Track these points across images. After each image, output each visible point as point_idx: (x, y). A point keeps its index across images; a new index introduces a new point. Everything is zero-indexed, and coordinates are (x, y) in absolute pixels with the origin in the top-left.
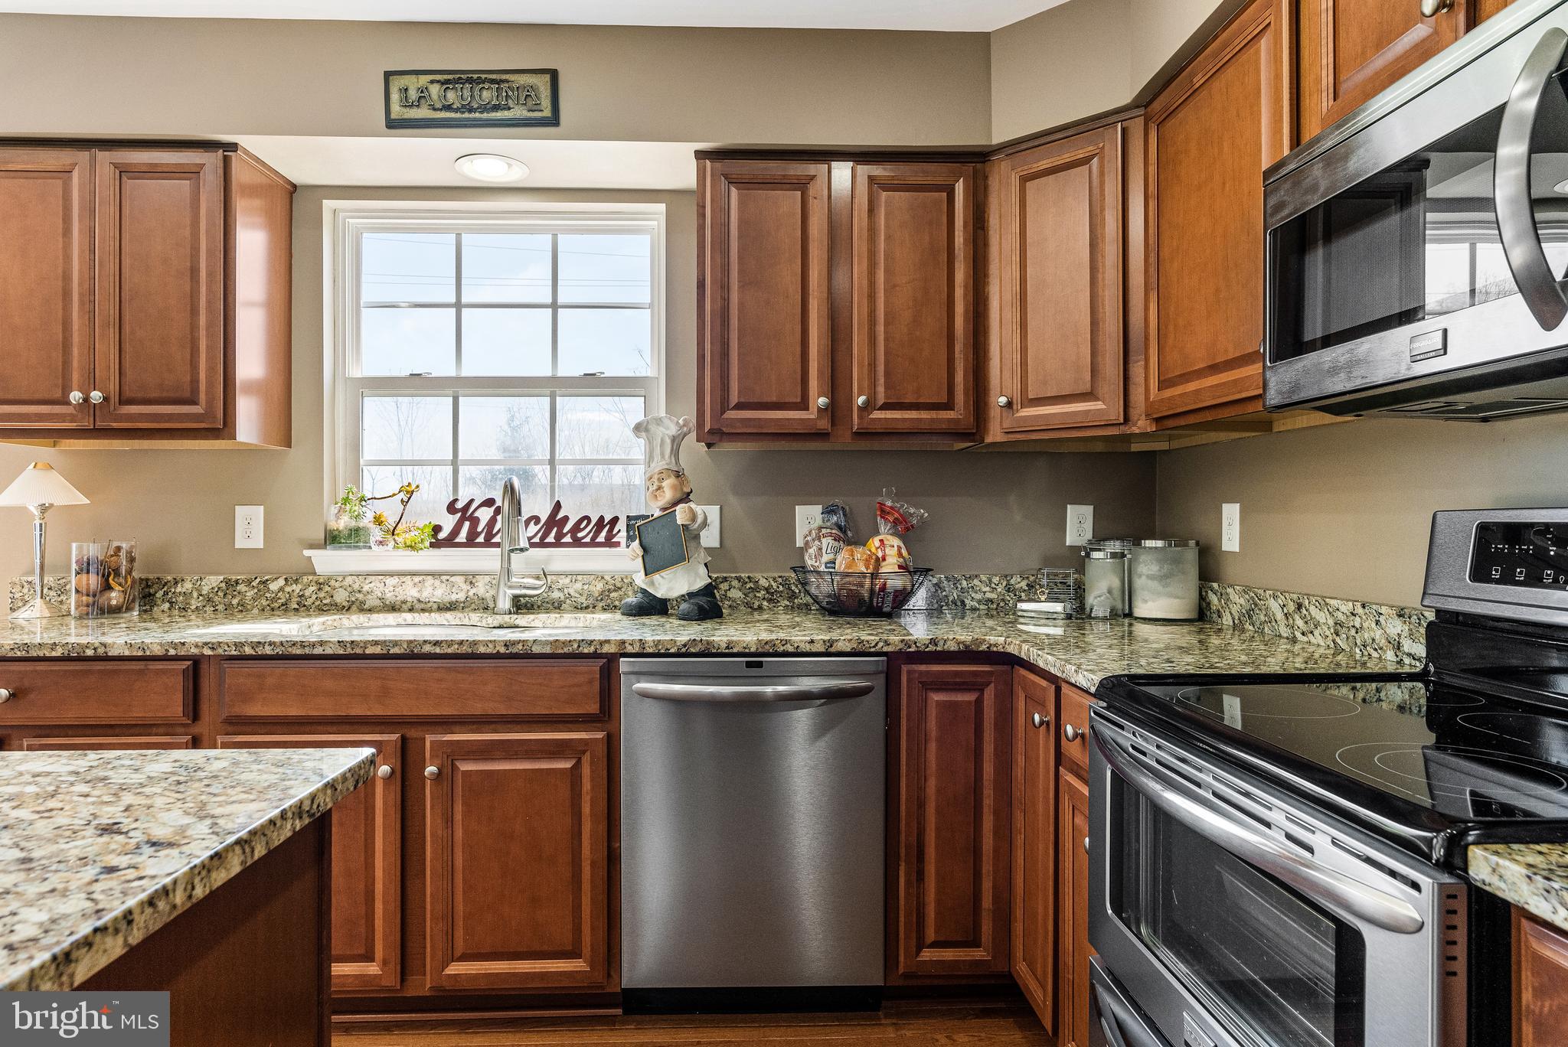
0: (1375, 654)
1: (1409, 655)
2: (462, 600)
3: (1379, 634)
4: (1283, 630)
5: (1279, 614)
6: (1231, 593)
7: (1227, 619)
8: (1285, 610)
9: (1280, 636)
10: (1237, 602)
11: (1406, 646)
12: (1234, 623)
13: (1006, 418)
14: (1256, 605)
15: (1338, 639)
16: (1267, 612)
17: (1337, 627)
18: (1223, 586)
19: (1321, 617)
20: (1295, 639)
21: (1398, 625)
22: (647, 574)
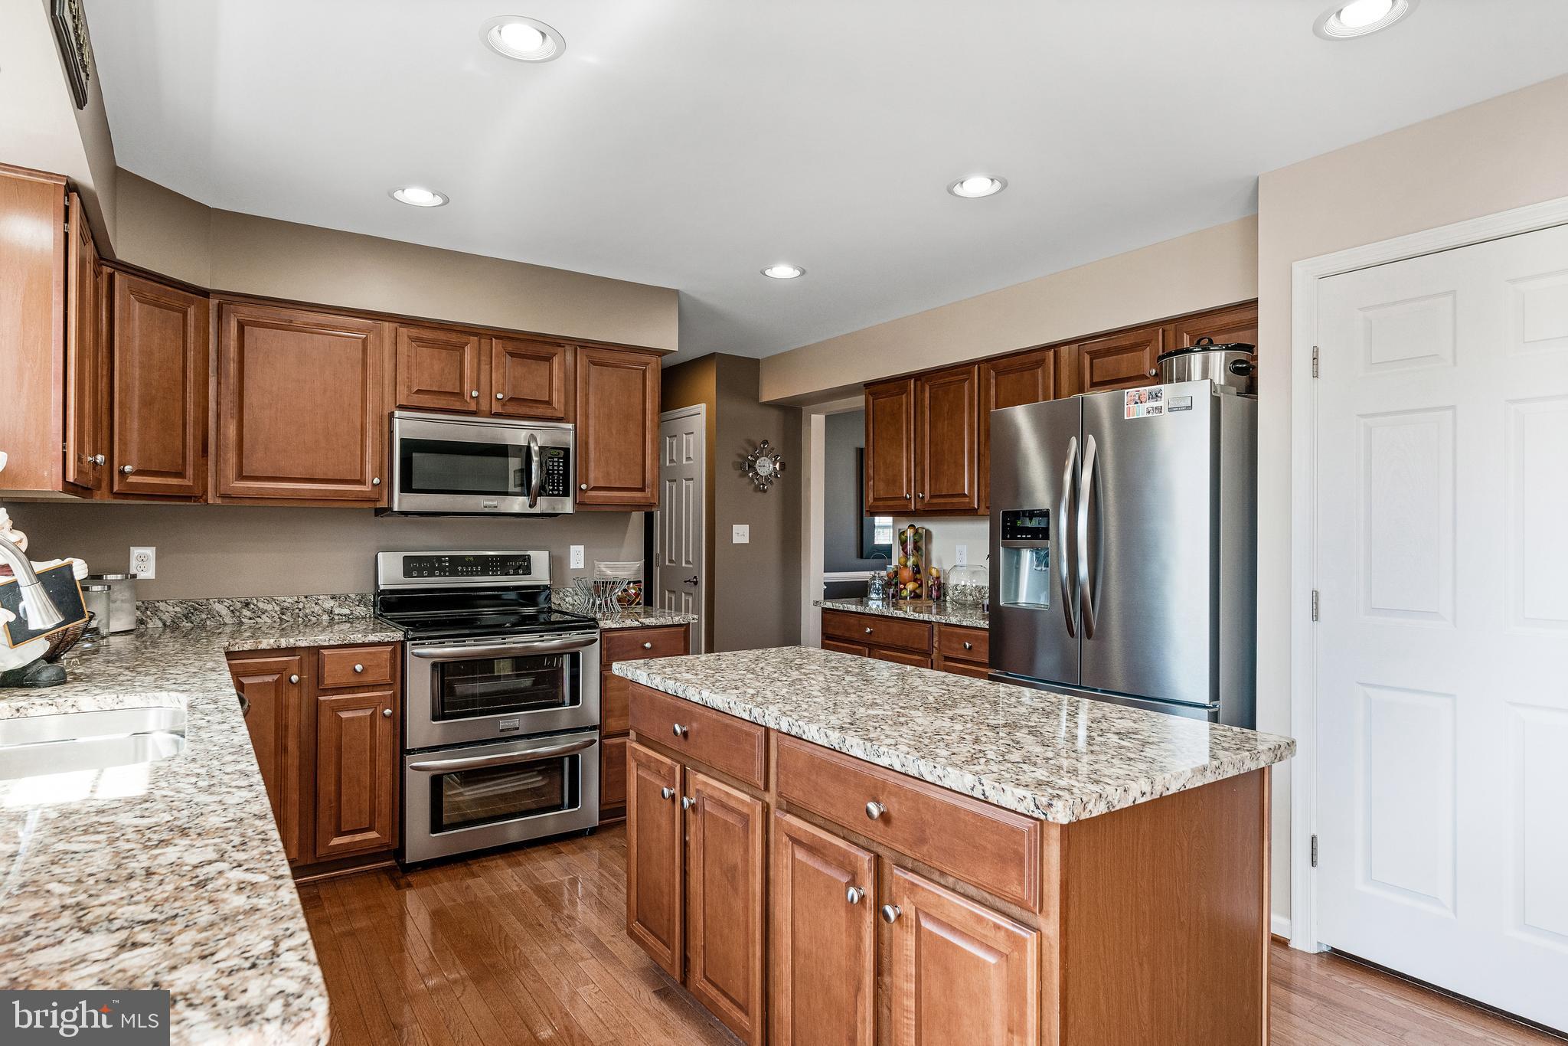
0: (313, 620)
1: (338, 615)
3: (317, 609)
4: (228, 620)
5: (224, 611)
6: (162, 606)
7: (154, 624)
8: (231, 608)
9: (225, 624)
10: (169, 611)
11: (337, 611)
12: (165, 625)
13: (120, 482)
14: (196, 609)
15: (284, 617)
16: (209, 611)
17: (284, 611)
18: (149, 602)
19: (269, 607)
20: (241, 623)
21: (332, 603)
22: (15, 643)
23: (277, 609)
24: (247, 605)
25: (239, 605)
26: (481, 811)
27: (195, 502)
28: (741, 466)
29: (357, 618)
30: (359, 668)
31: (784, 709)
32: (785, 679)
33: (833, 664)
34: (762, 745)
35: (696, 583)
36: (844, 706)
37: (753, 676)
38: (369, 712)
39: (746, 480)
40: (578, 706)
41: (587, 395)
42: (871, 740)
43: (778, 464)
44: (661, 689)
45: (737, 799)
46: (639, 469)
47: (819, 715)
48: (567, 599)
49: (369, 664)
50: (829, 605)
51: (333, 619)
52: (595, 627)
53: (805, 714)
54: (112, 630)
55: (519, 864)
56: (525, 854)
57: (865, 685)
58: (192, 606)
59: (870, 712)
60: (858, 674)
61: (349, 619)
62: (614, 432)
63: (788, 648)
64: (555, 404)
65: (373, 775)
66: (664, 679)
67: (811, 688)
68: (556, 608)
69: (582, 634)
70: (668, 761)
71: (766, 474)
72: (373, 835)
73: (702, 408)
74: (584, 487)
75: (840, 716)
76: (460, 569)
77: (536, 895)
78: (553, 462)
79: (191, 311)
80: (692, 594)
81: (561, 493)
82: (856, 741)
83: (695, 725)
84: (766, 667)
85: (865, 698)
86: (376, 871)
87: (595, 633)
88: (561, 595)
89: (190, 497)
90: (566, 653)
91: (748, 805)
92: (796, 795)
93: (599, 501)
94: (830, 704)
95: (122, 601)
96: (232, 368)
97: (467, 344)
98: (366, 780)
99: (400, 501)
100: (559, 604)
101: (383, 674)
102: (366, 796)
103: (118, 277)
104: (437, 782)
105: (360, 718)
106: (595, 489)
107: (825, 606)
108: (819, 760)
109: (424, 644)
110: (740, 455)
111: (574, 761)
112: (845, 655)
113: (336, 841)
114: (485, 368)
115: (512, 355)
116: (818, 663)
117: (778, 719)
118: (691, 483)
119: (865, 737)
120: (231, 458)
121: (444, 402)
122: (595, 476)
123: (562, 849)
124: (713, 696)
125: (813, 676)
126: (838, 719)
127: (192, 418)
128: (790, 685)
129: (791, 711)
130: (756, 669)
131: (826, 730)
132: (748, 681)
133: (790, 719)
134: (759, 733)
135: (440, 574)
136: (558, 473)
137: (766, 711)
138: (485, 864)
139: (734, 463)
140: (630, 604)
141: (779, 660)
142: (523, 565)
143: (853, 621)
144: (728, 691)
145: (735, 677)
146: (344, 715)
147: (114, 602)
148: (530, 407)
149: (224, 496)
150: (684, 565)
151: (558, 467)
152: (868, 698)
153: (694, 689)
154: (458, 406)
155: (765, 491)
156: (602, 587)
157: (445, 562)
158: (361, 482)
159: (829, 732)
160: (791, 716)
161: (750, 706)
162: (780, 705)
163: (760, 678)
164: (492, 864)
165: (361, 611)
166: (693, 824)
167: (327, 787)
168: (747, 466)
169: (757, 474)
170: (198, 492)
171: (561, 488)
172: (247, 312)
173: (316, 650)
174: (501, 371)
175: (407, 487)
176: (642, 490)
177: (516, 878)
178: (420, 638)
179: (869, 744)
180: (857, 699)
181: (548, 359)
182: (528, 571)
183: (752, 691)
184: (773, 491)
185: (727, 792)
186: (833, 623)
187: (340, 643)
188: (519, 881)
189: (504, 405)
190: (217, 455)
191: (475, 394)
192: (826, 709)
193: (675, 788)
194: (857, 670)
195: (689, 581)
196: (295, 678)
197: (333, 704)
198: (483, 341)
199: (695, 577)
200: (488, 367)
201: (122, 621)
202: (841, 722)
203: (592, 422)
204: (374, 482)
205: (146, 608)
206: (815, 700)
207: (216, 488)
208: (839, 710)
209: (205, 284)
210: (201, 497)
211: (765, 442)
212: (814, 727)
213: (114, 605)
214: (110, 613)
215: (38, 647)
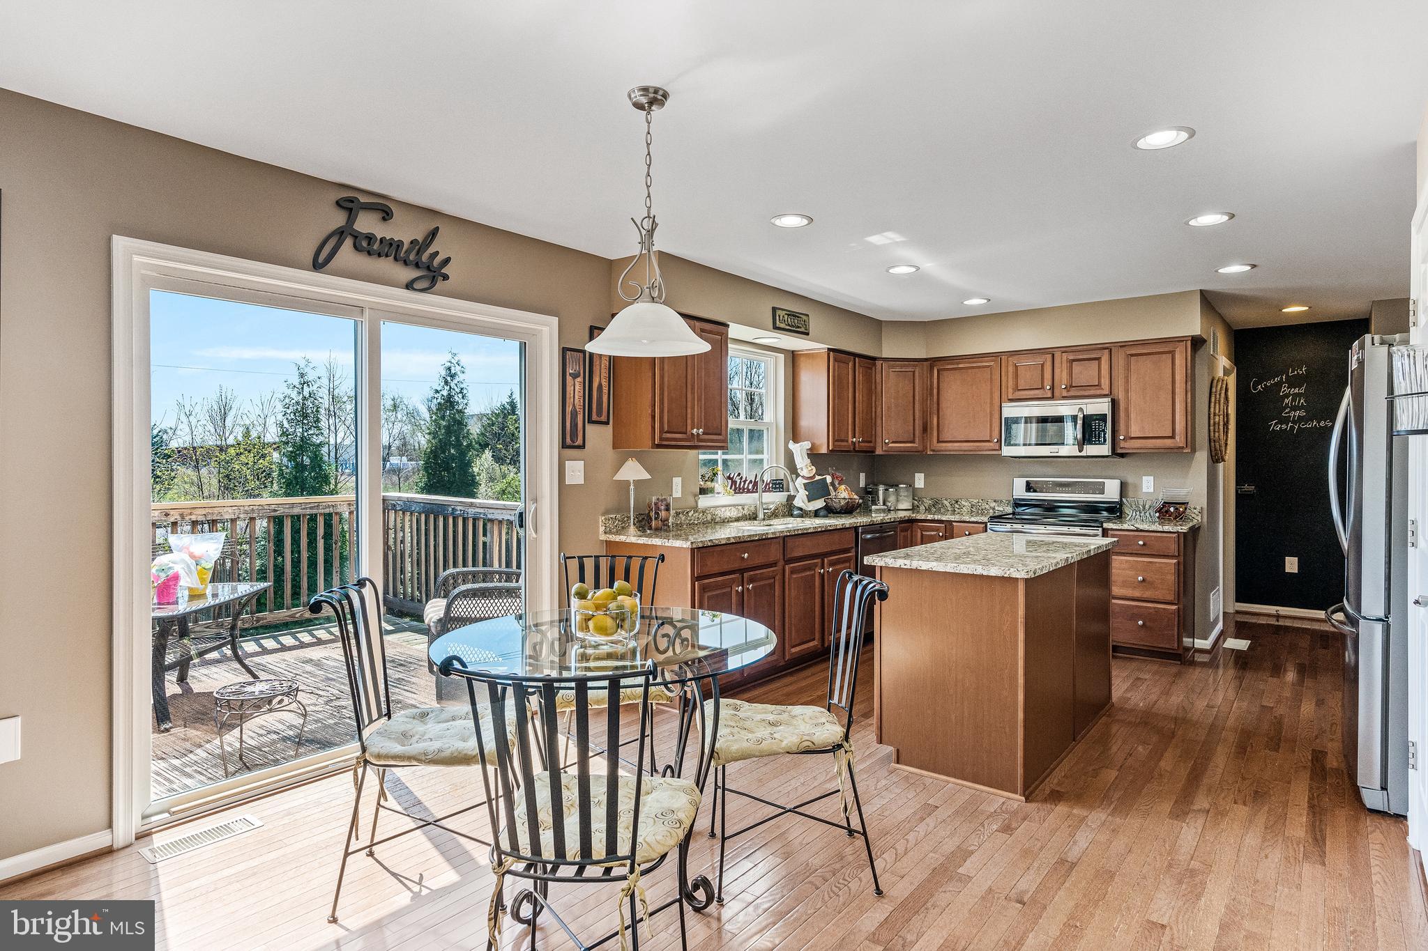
3: (987, 506)
4: (949, 509)
5: (948, 505)
6: (925, 500)
7: (921, 507)
10: (927, 503)
12: (925, 507)
13: (885, 446)
14: (937, 503)
17: (972, 506)
18: (921, 498)
19: (966, 504)
21: (994, 504)
22: (809, 501)
23: (970, 505)
24: (957, 502)
25: (954, 502)
27: (924, 453)
30: (967, 533)
41: (1126, 377)
46: (1169, 424)
54: (899, 508)
58: (936, 501)
64: (1102, 386)
74: (1122, 437)
78: (1095, 423)
79: (917, 370)
81: (1100, 443)
89: (918, 451)
95: (904, 496)
97: (1047, 359)
99: (1004, 451)
103: (885, 364)
106: (1130, 438)
114: (1057, 371)
115: (1072, 360)
120: (936, 433)
121: (1034, 394)
135: (1046, 491)
136: (1099, 429)
142: (1098, 488)
147: (901, 496)
148: (1086, 390)
149: (934, 451)
151: (1099, 426)
154: (1041, 395)
157: (1050, 483)
158: (989, 441)
170: (921, 449)
171: (1100, 439)
173: (950, 522)
174: (1066, 371)
175: (1008, 443)
176: (1173, 437)
181: (1098, 359)
182: (1102, 491)
189: (1067, 391)
190: (930, 432)
191: (1048, 387)
196: (941, 534)
198: (1056, 355)
200: (1060, 370)
201: (906, 505)
204: (995, 441)
207: (930, 446)
213: (901, 498)
214: (898, 501)
215: (820, 504)
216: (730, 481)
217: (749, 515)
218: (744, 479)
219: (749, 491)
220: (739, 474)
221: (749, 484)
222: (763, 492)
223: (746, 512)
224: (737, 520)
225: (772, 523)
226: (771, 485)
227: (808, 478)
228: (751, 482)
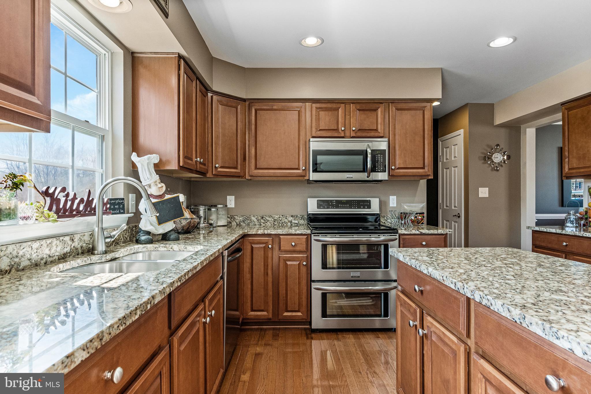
0: (285, 224)
1: (294, 223)
2: (69, 251)
3: (286, 220)
4: (257, 223)
5: (255, 220)
6: (236, 217)
7: (234, 224)
8: (258, 219)
9: (255, 225)
10: (239, 219)
11: (293, 221)
12: (237, 224)
13: (215, 170)
14: (246, 219)
15: (275, 223)
16: (251, 220)
17: (275, 220)
18: (232, 216)
19: (270, 219)
20: (261, 225)
21: (291, 218)
22: (160, 223)
23: (273, 220)
24: (262, 218)
25: (260, 218)
26: (350, 312)
27: (241, 178)
28: (484, 159)
29: (301, 225)
30: (293, 244)
31: (479, 286)
32: (489, 265)
33: (529, 260)
34: (464, 307)
35: (459, 217)
36: (531, 289)
37: (467, 262)
38: (298, 263)
39: (487, 165)
40: (387, 270)
41: (395, 125)
42: (550, 322)
43: (506, 156)
44: (409, 264)
45: (449, 338)
46: (421, 158)
47: (506, 294)
48: (388, 220)
49: (298, 243)
50: (537, 229)
51: (292, 225)
52: (397, 233)
53: (496, 291)
54: (219, 224)
55: (359, 339)
56: (363, 335)
57: (553, 275)
58: (245, 218)
59: (553, 296)
60: (549, 267)
61: (297, 225)
62: (408, 141)
63: (499, 248)
64: (379, 130)
65: (299, 289)
66: (410, 259)
67: (507, 273)
68: (383, 224)
69: (390, 235)
70: (413, 305)
71: (498, 162)
72: (299, 314)
73: (462, 131)
74: (393, 167)
75: (525, 297)
76: (340, 205)
77: (363, 356)
78: (378, 157)
79: (239, 107)
80: (457, 222)
81: (382, 170)
82: (535, 320)
83: (428, 288)
84: (479, 258)
85: (551, 285)
86: (301, 329)
87: (396, 235)
88: (385, 218)
89: (240, 176)
90: (382, 244)
91: (456, 344)
92: (488, 348)
93: (401, 174)
94: (519, 286)
95: (222, 215)
96: (253, 127)
97: (339, 108)
98: (297, 291)
99: (314, 176)
100: (385, 223)
101: (303, 247)
102: (297, 297)
103: (215, 97)
104: (324, 296)
105: (294, 265)
106: (399, 168)
107: (534, 229)
108: (504, 328)
109: (319, 236)
110: (482, 153)
111: (386, 295)
112: (540, 255)
113: (286, 314)
114: (347, 117)
115: (359, 110)
116: (518, 258)
117: (473, 292)
118: (456, 169)
119: (545, 318)
120: (253, 161)
121: (331, 133)
122: (399, 162)
123: (380, 336)
124: (435, 271)
125: (510, 265)
126: (523, 298)
127: (240, 147)
128: (492, 270)
129: (485, 287)
130: (472, 258)
131: (509, 306)
132: (463, 265)
133: (481, 293)
134: (463, 299)
135: (332, 208)
136: (380, 161)
137: (465, 285)
138: (345, 335)
139: (479, 157)
140: (418, 224)
141: (490, 254)
142: (367, 204)
143: (553, 238)
144: (445, 269)
145: (454, 261)
146: (289, 263)
147: (220, 215)
148: (368, 133)
149: (251, 176)
150: (453, 208)
151: (380, 159)
152: (554, 285)
153: (424, 266)
154: (336, 135)
155: (497, 170)
156: (403, 216)
157: (334, 202)
158: (298, 169)
159: (512, 309)
160: (483, 291)
161: (455, 281)
162: (478, 282)
163: (472, 263)
164: (348, 336)
165: (302, 222)
166: (426, 345)
167: (282, 291)
168: (487, 158)
169: (493, 162)
170: (242, 174)
171: (382, 168)
172: (257, 106)
173: (278, 236)
174: (355, 118)
175: (315, 171)
176: (423, 168)
177: (356, 345)
178: (317, 233)
179: (547, 326)
180: (544, 285)
181: (376, 110)
182: (369, 207)
183: (462, 271)
184: (503, 171)
185: (444, 333)
186: (539, 239)
187: (286, 233)
188: (357, 347)
189: (356, 133)
190: (249, 161)
191: (343, 129)
192: (514, 289)
193: (417, 321)
194: (548, 265)
195: (456, 216)
196: (270, 246)
197: (284, 258)
198: (346, 105)
199: (459, 214)
200: (349, 117)
201: (223, 222)
202: (525, 302)
203: (397, 137)
204: (303, 169)
205: (231, 218)
206: (507, 281)
207: (249, 172)
208: (525, 292)
209: (244, 97)
210: (244, 176)
211: (498, 145)
212: (499, 302)
213: (219, 216)
214: (218, 219)
215: (169, 226)
216: (48, 199)
217: (82, 247)
218: (71, 196)
219: (79, 213)
220: (64, 190)
221: (79, 205)
222: (104, 213)
223: (76, 244)
224: (63, 258)
225: (117, 256)
226: (108, 206)
227: (157, 196)
228: (82, 200)
